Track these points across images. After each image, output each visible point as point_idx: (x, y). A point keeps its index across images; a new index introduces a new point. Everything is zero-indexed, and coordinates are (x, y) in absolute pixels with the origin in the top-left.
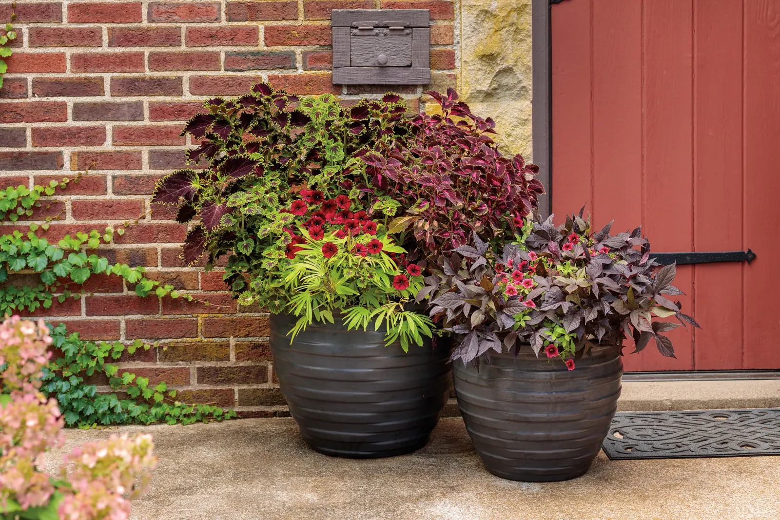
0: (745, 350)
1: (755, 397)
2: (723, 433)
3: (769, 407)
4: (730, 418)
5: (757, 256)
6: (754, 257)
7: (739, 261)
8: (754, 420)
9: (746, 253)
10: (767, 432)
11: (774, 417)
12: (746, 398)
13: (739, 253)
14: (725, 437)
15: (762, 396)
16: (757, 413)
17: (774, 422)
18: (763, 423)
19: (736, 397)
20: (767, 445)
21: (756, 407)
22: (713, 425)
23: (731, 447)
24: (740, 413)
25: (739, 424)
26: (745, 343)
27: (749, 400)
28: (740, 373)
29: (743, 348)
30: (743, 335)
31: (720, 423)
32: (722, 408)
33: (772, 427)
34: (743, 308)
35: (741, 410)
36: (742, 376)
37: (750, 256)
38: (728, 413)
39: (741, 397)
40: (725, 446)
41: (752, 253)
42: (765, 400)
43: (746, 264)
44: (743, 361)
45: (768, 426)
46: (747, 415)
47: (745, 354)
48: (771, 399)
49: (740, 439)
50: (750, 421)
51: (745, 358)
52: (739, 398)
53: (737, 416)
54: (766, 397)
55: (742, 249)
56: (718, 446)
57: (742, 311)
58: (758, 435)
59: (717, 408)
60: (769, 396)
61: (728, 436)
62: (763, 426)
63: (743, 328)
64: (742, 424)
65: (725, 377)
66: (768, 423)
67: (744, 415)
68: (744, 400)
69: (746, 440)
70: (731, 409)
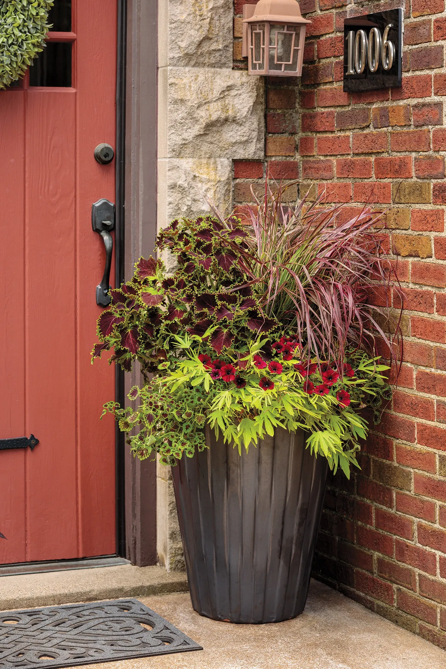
0: (28, 541)
1: (43, 594)
2: (16, 642)
3: (59, 604)
4: (21, 622)
5: (40, 442)
6: (37, 442)
7: (22, 448)
8: (47, 622)
9: (29, 439)
10: (63, 636)
11: (67, 617)
12: (35, 597)
13: (22, 439)
14: (20, 646)
15: (50, 592)
16: (48, 613)
17: (68, 623)
18: (56, 626)
19: (24, 596)
20: (66, 654)
21: (45, 605)
22: (5, 632)
23: (29, 659)
24: (30, 614)
25: (32, 629)
26: (29, 533)
27: (37, 598)
28: (23, 567)
29: (26, 539)
30: (26, 525)
31: (11, 629)
32: (9, 609)
33: (68, 629)
34: (26, 497)
35: (29, 609)
36: (26, 570)
37: (33, 442)
38: (18, 616)
39: (29, 595)
40: (21, 658)
41: (35, 439)
42: (54, 596)
43: (29, 450)
44: (26, 553)
45: (64, 629)
46: (38, 616)
47: (28, 545)
48: (60, 595)
49: (36, 648)
50: (43, 623)
51: (29, 550)
52: (27, 596)
53: (27, 619)
54: (55, 593)
55: (25, 436)
56: (15, 659)
57: (25, 501)
58: (55, 641)
59: (4, 609)
60: (58, 592)
61: (23, 645)
62: (57, 628)
63: (26, 518)
64: (35, 627)
65: (9, 572)
66: (62, 625)
67: (35, 617)
68: (33, 599)
69: (43, 649)
70: (19, 610)
